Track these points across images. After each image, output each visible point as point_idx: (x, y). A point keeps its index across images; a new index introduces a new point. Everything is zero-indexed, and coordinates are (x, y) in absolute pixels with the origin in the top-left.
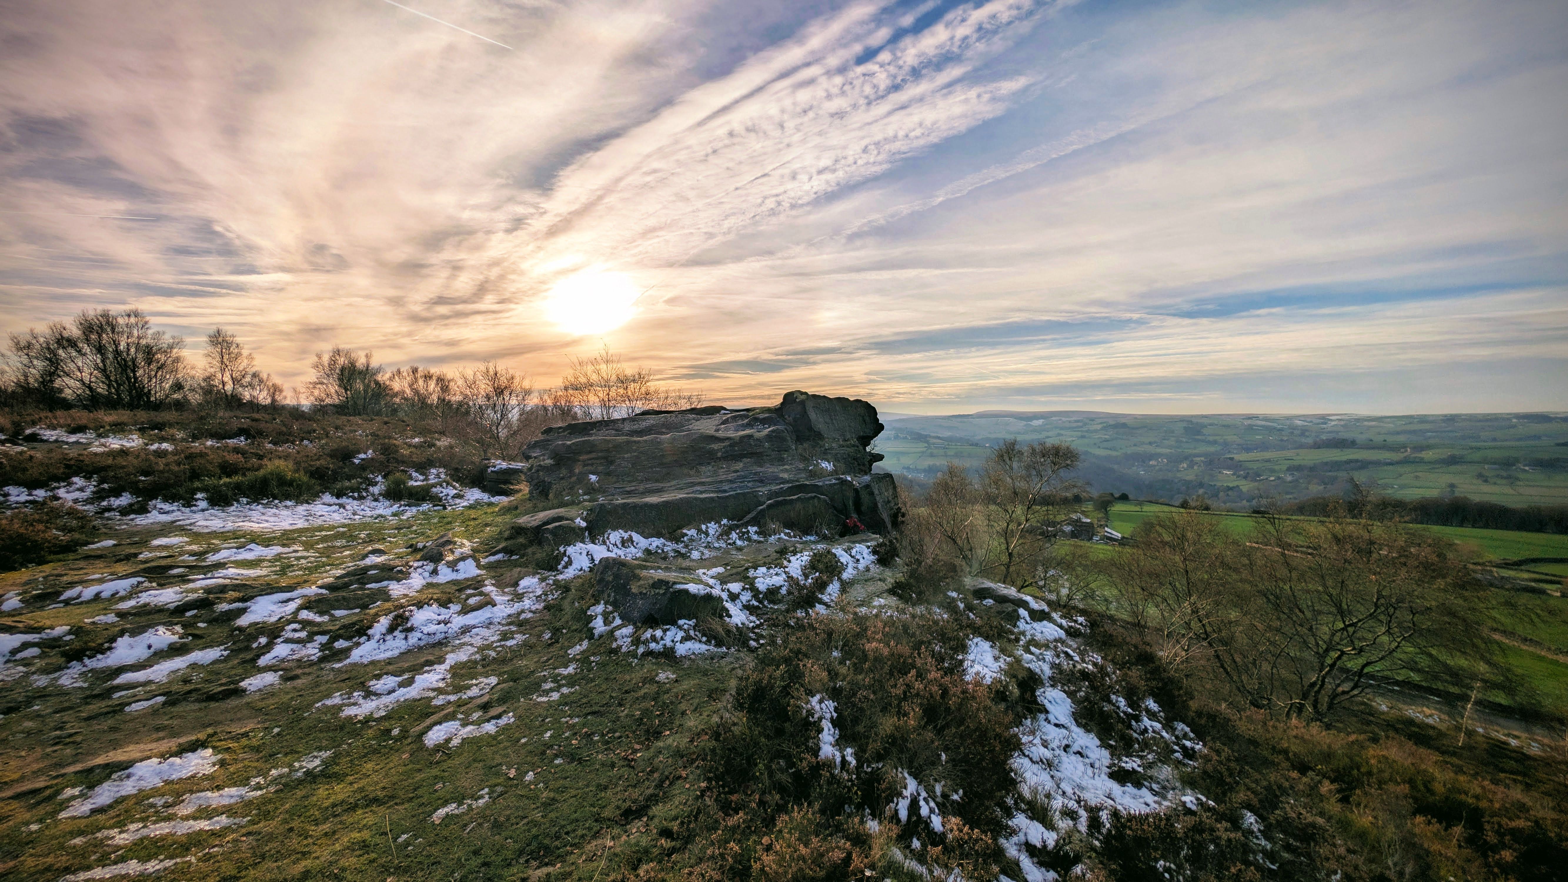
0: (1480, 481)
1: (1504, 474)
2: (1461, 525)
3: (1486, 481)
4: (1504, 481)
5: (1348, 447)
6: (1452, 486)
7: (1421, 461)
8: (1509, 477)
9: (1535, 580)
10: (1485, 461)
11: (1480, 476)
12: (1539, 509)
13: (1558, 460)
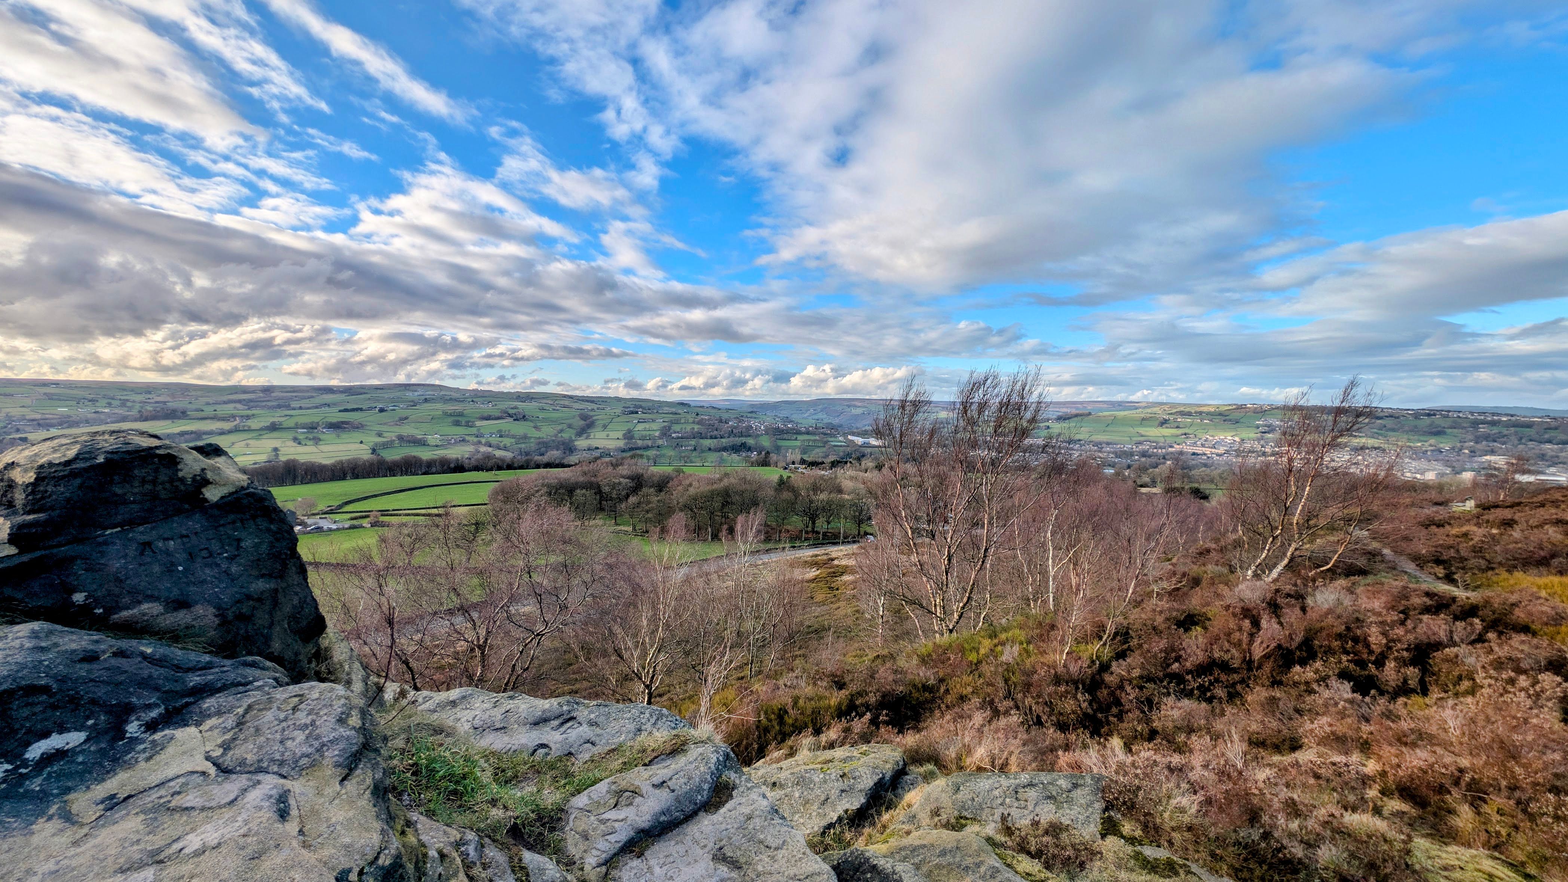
0: (295, 444)
1: (311, 436)
2: (293, 483)
3: (299, 443)
4: (311, 443)
5: (179, 418)
6: (276, 450)
7: (249, 430)
8: (314, 438)
9: (352, 519)
10: (297, 426)
11: (295, 439)
12: (341, 462)
13: (343, 423)
